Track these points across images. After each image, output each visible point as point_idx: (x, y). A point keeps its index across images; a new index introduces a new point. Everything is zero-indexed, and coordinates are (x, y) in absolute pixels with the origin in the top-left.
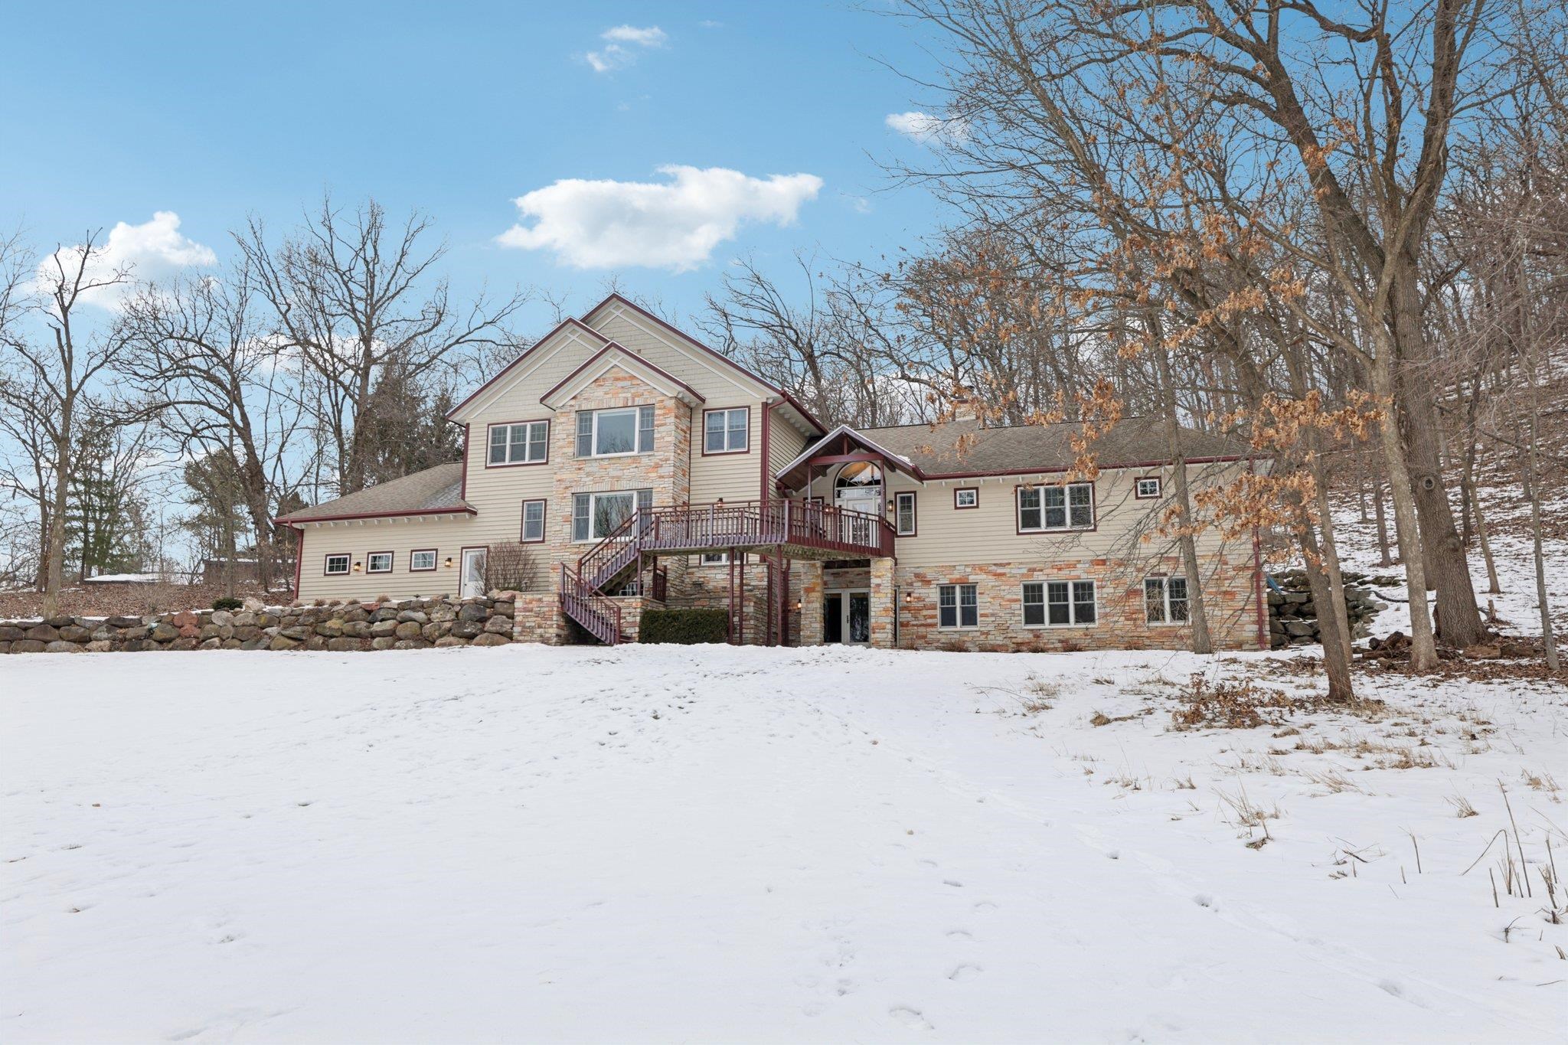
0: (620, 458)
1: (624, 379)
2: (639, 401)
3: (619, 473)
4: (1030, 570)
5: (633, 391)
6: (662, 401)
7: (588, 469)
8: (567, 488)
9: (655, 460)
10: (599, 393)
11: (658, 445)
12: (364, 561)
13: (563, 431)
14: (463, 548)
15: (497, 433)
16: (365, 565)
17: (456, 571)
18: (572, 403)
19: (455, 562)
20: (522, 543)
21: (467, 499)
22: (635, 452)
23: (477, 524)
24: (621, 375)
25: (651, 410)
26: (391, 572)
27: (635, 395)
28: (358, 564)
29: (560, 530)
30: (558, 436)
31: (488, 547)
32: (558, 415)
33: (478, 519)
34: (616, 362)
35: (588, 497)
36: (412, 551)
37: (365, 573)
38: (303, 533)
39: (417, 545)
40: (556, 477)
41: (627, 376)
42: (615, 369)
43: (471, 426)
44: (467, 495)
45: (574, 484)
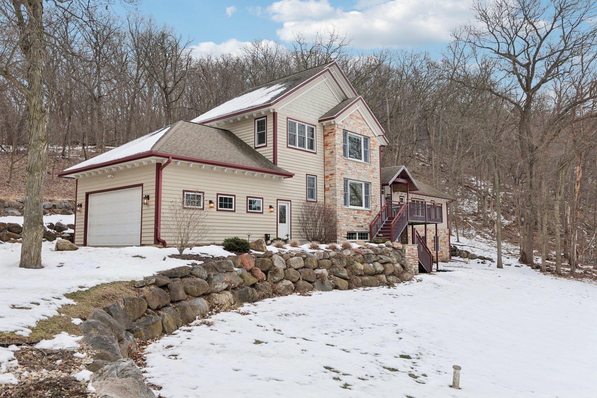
0: (359, 163)
1: (360, 119)
2: (365, 134)
3: (360, 171)
5: (363, 127)
6: (372, 137)
7: (349, 166)
8: (342, 174)
9: (371, 168)
10: (352, 122)
11: (372, 160)
12: (214, 200)
13: (338, 139)
14: (278, 200)
15: (291, 125)
16: (215, 203)
17: (274, 216)
18: (342, 124)
19: (274, 209)
20: (307, 201)
21: (278, 166)
22: (363, 161)
23: (283, 184)
24: (359, 116)
25: (366, 139)
26: (234, 211)
27: (364, 130)
28: (211, 202)
29: (340, 198)
30: (337, 142)
31: (290, 201)
32: (336, 128)
33: (284, 182)
34: (358, 108)
35: (347, 181)
36: (248, 197)
37: (215, 210)
38: (159, 167)
39: (251, 193)
40: (337, 166)
41: (361, 117)
42: (357, 112)
43: (278, 115)
44: (278, 163)
45: (344, 173)
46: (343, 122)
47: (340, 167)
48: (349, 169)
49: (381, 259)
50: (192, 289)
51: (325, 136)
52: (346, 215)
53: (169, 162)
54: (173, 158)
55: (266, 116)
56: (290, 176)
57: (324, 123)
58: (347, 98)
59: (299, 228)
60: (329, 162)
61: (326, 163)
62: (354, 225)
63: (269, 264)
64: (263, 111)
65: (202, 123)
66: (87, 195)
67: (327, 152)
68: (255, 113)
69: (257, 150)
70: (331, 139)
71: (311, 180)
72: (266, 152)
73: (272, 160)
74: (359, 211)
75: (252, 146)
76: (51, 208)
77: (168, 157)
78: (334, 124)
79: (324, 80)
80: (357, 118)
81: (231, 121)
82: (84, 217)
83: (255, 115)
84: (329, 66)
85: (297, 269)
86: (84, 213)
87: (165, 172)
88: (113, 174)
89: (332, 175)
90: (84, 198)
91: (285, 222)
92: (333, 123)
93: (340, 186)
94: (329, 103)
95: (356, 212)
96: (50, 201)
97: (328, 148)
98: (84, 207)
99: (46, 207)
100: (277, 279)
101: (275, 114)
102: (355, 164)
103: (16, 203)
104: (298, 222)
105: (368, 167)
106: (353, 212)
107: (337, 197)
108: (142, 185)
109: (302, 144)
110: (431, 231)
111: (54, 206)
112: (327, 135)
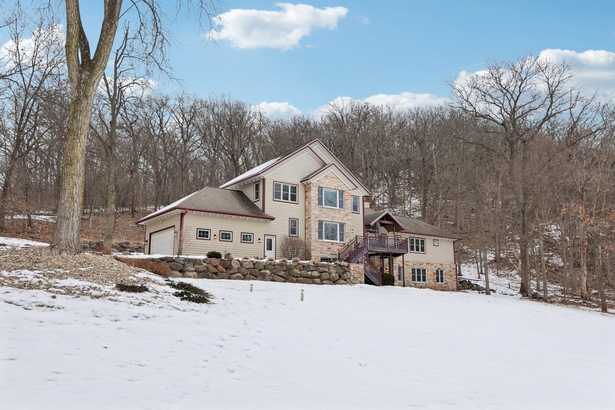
0: (334, 209)
1: (334, 178)
2: (340, 188)
3: (334, 215)
4: (414, 264)
5: (337, 183)
6: (347, 190)
7: (324, 211)
8: (316, 217)
9: (346, 213)
10: (326, 181)
11: (346, 207)
12: (218, 234)
13: (314, 193)
14: (265, 235)
15: (277, 186)
16: (218, 236)
17: (262, 245)
18: (317, 183)
19: (262, 241)
20: (289, 236)
21: (266, 213)
22: (338, 208)
23: (270, 225)
24: (333, 176)
25: (342, 193)
26: (232, 241)
27: (338, 186)
28: (215, 235)
29: (315, 234)
30: (312, 195)
31: (275, 236)
32: (312, 186)
33: (270, 223)
34: (332, 171)
35: (322, 222)
36: (242, 233)
37: (218, 240)
38: (182, 215)
39: (244, 230)
40: (312, 212)
41: (335, 177)
42: (332, 173)
43: (266, 180)
44: (265, 211)
45: (319, 216)
46: (318, 181)
47: (315, 213)
48: (324, 213)
49: (319, 269)
50: (173, 267)
51: (306, 192)
52: (320, 246)
53: (186, 212)
54: (188, 210)
55: (259, 181)
56: (273, 219)
57: (305, 183)
58: (325, 164)
59: (281, 254)
60: (308, 209)
61: (306, 210)
62: (327, 253)
63: (228, 264)
64: (257, 178)
65: (224, 188)
66: (151, 234)
67: (307, 203)
68: (253, 179)
69: (255, 203)
70: (309, 194)
71: (293, 223)
72: (259, 204)
73: (261, 209)
74: (332, 244)
75: (252, 201)
76: (137, 249)
77: (186, 209)
78: (311, 183)
79: (306, 153)
80: (332, 177)
81: (242, 185)
82: (148, 248)
83: (254, 181)
84: (309, 145)
85: (247, 269)
86: (148, 246)
87: (185, 218)
88: (162, 221)
89: (309, 218)
90: (149, 236)
91: (271, 250)
92: (309, 182)
93: (315, 226)
94: (310, 169)
95: (330, 244)
96: (137, 244)
97: (307, 200)
98: (148, 242)
99: (134, 248)
100: (232, 272)
101: (264, 180)
102: (330, 210)
103: (116, 245)
104: (280, 250)
105: (342, 212)
106: (327, 244)
107: (312, 233)
108: (174, 226)
109: (286, 198)
110: (432, 265)
111: (140, 247)
112: (307, 191)
